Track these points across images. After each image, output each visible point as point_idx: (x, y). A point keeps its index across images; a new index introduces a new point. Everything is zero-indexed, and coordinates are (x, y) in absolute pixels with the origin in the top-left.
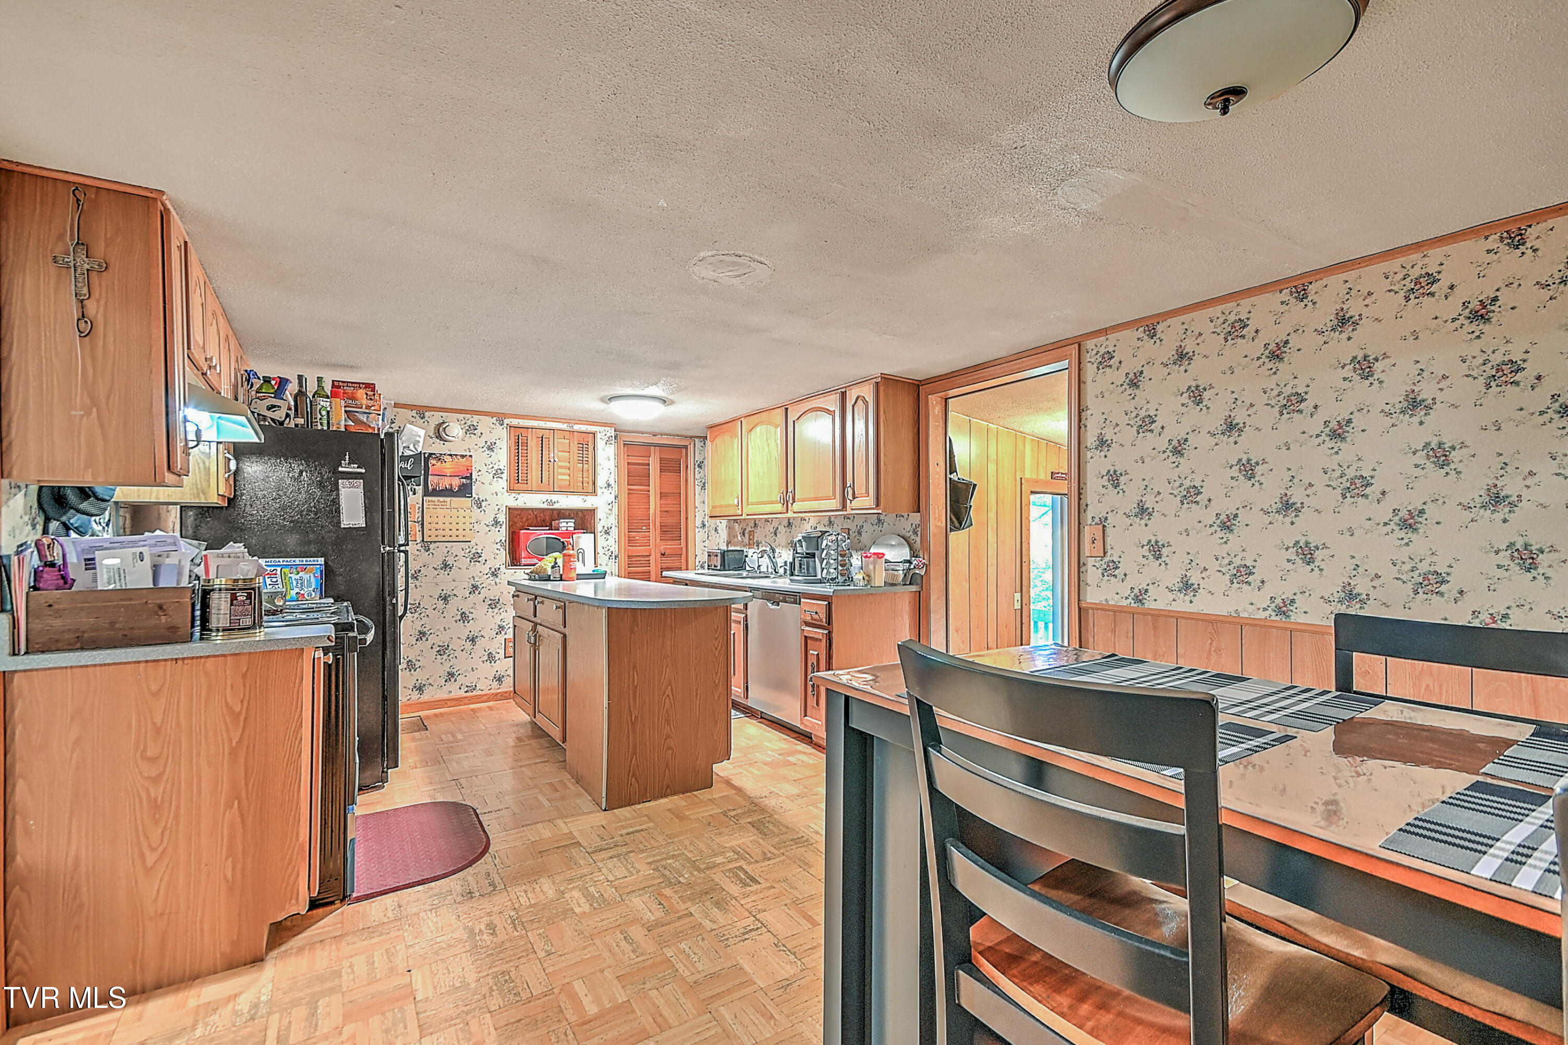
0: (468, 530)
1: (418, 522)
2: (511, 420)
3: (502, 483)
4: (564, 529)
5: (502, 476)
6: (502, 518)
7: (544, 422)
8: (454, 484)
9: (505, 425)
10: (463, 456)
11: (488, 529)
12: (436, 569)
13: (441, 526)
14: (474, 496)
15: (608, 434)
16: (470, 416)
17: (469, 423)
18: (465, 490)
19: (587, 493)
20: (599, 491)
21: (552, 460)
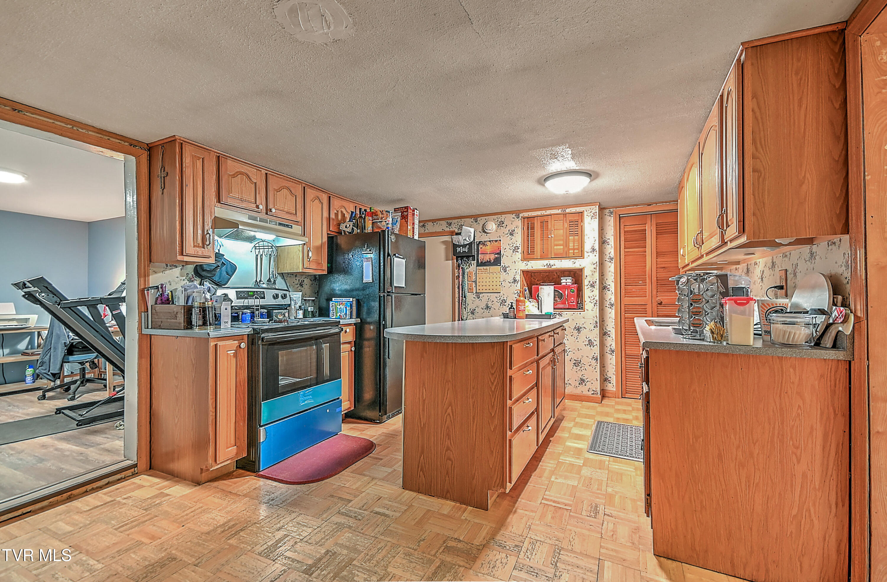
0: (498, 286)
1: (474, 282)
2: (524, 213)
3: (519, 255)
4: (563, 284)
5: (518, 250)
6: (518, 278)
7: (544, 211)
8: (491, 258)
9: (520, 218)
10: (496, 241)
11: (510, 285)
12: (483, 309)
13: (484, 284)
14: (502, 265)
15: (593, 211)
16: (500, 216)
17: (500, 220)
18: (497, 262)
19: (575, 258)
20: (586, 254)
21: (549, 236)
